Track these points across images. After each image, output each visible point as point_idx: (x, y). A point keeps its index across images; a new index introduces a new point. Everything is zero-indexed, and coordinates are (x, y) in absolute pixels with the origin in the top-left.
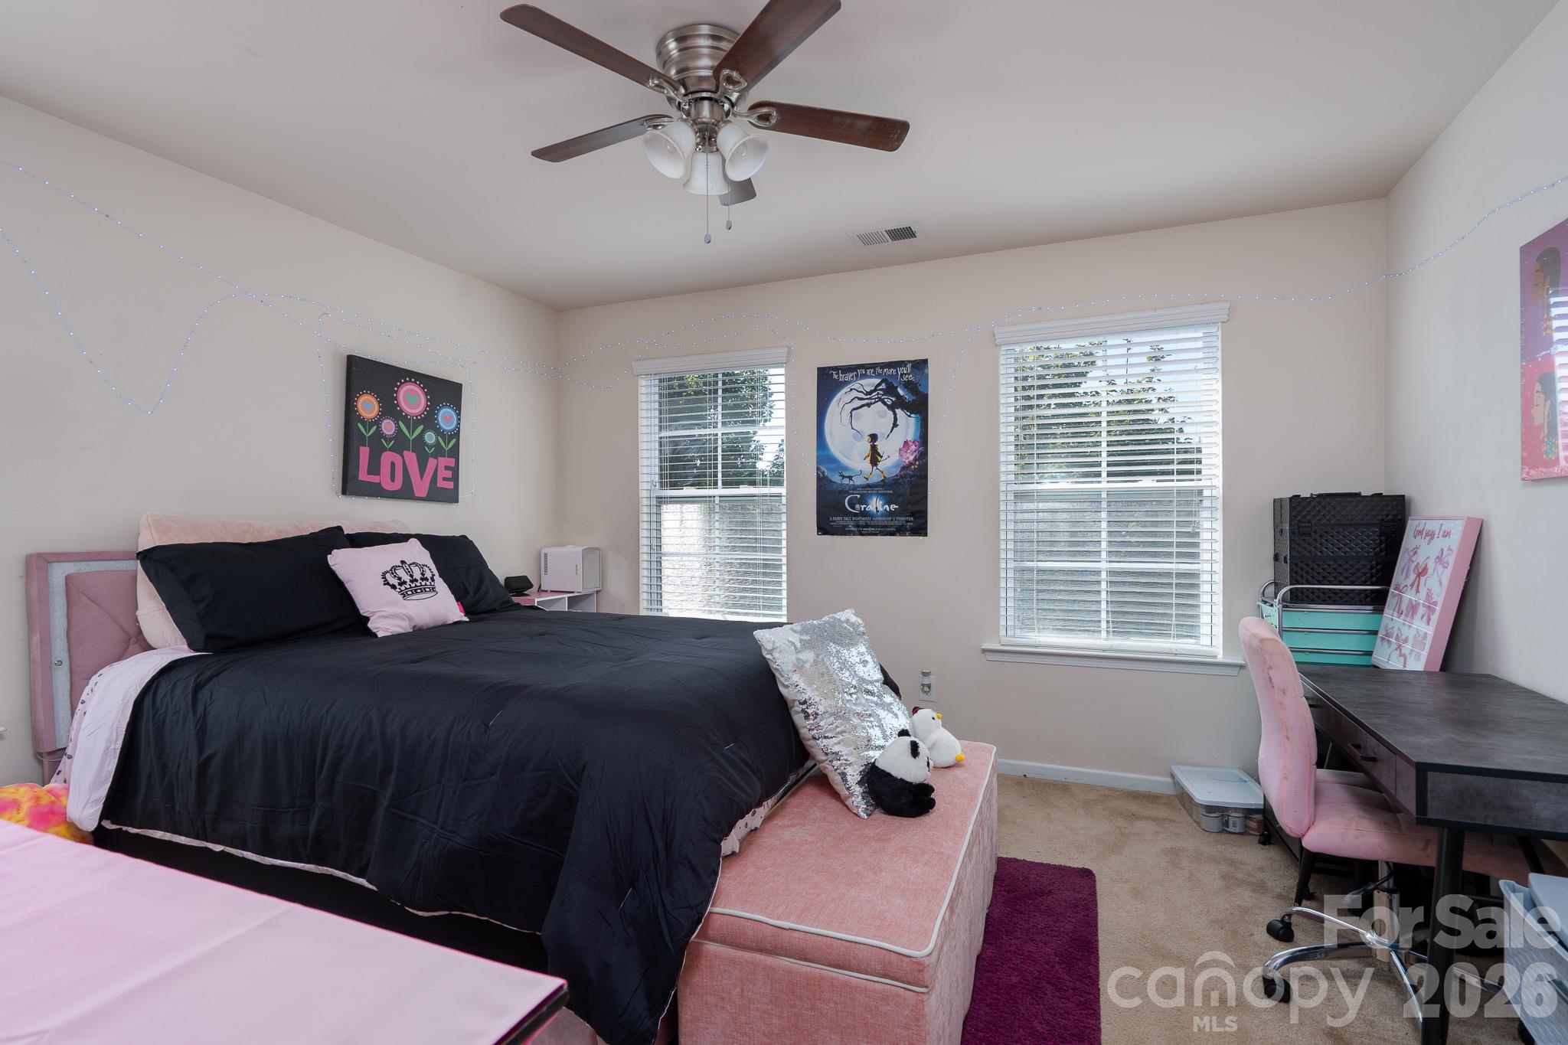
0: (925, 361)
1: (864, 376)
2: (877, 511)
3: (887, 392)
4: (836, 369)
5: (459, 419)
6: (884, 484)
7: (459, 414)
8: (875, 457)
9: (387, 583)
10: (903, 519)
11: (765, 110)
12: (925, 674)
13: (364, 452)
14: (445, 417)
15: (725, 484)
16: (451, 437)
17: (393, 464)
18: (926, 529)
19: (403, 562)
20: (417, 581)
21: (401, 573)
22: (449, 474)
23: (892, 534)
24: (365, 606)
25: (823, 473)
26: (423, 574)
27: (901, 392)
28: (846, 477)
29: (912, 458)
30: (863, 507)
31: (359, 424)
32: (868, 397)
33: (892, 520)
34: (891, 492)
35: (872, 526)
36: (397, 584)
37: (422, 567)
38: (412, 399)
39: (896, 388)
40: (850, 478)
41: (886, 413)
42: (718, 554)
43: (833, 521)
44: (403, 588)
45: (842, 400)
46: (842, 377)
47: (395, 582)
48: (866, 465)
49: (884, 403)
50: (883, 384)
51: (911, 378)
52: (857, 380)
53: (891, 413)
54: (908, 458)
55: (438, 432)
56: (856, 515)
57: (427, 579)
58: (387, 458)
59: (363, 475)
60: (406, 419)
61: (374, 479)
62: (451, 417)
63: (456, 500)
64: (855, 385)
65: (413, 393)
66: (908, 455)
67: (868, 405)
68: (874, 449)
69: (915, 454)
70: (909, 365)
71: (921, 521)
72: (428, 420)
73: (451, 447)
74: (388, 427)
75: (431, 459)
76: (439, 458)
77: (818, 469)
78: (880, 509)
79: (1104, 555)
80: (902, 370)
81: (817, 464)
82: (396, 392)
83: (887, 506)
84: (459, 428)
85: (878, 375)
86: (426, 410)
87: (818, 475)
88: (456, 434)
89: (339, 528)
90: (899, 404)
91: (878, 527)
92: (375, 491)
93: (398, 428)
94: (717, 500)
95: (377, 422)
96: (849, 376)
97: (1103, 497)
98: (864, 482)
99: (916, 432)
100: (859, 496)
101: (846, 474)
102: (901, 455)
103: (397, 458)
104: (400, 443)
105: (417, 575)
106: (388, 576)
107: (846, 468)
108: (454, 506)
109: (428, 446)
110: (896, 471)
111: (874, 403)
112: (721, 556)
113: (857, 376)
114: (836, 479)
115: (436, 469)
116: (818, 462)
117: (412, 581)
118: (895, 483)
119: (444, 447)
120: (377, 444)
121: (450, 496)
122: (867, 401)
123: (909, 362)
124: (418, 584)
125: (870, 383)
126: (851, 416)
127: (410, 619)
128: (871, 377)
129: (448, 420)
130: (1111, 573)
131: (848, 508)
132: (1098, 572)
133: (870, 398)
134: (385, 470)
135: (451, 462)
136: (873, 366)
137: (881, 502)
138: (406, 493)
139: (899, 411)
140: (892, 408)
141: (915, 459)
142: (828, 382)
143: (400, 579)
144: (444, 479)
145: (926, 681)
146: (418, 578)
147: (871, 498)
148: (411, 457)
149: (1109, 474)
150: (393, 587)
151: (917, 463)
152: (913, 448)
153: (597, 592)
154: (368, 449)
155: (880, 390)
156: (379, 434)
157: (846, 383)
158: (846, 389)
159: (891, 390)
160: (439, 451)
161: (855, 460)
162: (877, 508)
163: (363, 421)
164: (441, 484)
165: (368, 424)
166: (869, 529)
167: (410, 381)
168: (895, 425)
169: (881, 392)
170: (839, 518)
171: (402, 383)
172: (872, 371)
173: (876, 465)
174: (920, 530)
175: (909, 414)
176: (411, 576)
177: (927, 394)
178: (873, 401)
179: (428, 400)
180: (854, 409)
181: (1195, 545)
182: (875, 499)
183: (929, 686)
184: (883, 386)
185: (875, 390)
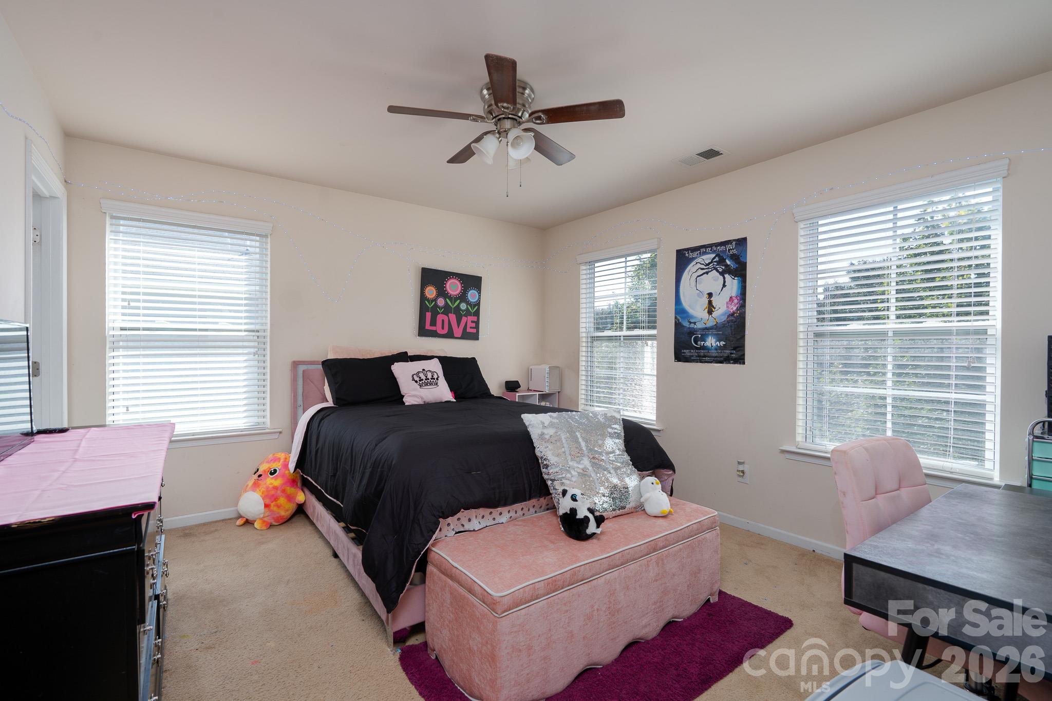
0: (745, 239)
1: (705, 253)
2: (712, 346)
3: (719, 263)
4: (687, 250)
5: (480, 296)
6: (716, 327)
7: (480, 293)
8: (711, 309)
9: (413, 380)
10: (728, 351)
11: (536, 115)
12: (739, 463)
13: (428, 315)
14: (472, 295)
15: (629, 328)
16: (475, 306)
17: (443, 320)
18: (744, 359)
19: (424, 370)
20: (429, 379)
21: (422, 375)
22: (474, 325)
23: (721, 362)
24: (403, 390)
25: (679, 320)
26: (432, 376)
27: (728, 262)
28: (692, 323)
29: (735, 308)
30: (702, 343)
31: (426, 302)
32: (707, 267)
33: (721, 352)
34: (721, 333)
35: (708, 357)
36: (418, 381)
37: (432, 373)
38: (453, 287)
39: (725, 259)
40: (695, 323)
41: (718, 278)
42: (622, 373)
43: (684, 353)
44: (421, 382)
45: (692, 269)
46: (691, 255)
47: (417, 379)
48: (705, 315)
49: (717, 271)
50: (717, 258)
51: (735, 251)
52: (700, 256)
53: (722, 277)
54: (732, 309)
55: (468, 303)
56: (697, 348)
57: (434, 379)
58: (440, 318)
59: (428, 327)
60: (450, 298)
61: (433, 328)
62: (475, 295)
63: (477, 339)
64: (699, 260)
65: (455, 283)
66: (732, 307)
67: (707, 273)
68: (710, 303)
69: (737, 306)
70: (734, 243)
71: (740, 353)
72: (463, 297)
73: (475, 310)
74: (441, 302)
75: (463, 317)
76: (468, 317)
77: (676, 318)
78: (714, 345)
79: (889, 383)
80: (729, 247)
81: (675, 314)
82: (445, 284)
83: (718, 343)
84: (480, 301)
85: (714, 252)
86: (461, 292)
87: (675, 322)
88: (478, 304)
89: (406, 353)
90: (727, 271)
91: (712, 357)
92: (434, 334)
93: (446, 303)
94: (622, 338)
95: (435, 300)
96: (695, 254)
97: (889, 335)
98: (703, 326)
99: (738, 289)
100: (700, 336)
101: (692, 321)
102: (728, 307)
103: (445, 318)
104: (447, 310)
105: (429, 376)
106: (415, 376)
107: (692, 317)
108: (476, 342)
109: (462, 310)
110: (724, 318)
111: (711, 271)
112: (624, 374)
113: (700, 253)
114: (686, 324)
115: (467, 322)
116: (676, 313)
117: (426, 379)
118: (723, 327)
119: (471, 310)
120: (435, 311)
121: (475, 337)
122: (706, 270)
123: (734, 240)
124: (429, 381)
125: (708, 258)
126: (696, 281)
127: (422, 398)
128: (709, 253)
129: (473, 296)
130: (895, 399)
131: (694, 344)
132: (884, 398)
133: (708, 268)
134: (439, 323)
135: (475, 319)
136: (711, 246)
137: (714, 340)
138: (450, 335)
139: (727, 276)
140: (722, 274)
141: (737, 309)
142: (683, 259)
143: (420, 378)
144: (471, 328)
145: (741, 468)
146: (430, 378)
147: (708, 337)
148: (453, 317)
149: (898, 317)
150: (416, 382)
151: (738, 312)
152: (736, 301)
153: (559, 392)
154: (430, 313)
155: (715, 262)
156: (436, 306)
157: (693, 259)
158: (694, 263)
159: (722, 261)
160: (468, 314)
161: (698, 311)
162: (711, 344)
163: (428, 300)
164: (469, 330)
165: (430, 301)
166: (707, 358)
167: (453, 278)
168: (724, 286)
169: (716, 264)
170: (687, 351)
171: (448, 279)
172: (710, 249)
173: (711, 314)
174: (740, 360)
175: (733, 277)
176: (426, 377)
177: (746, 263)
178: (710, 270)
179: (462, 287)
180: (698, 276)
181: (983, 378)
182: (710, 338)
183: (743, 472)
184: (717, 259)
185: (712, 262)
